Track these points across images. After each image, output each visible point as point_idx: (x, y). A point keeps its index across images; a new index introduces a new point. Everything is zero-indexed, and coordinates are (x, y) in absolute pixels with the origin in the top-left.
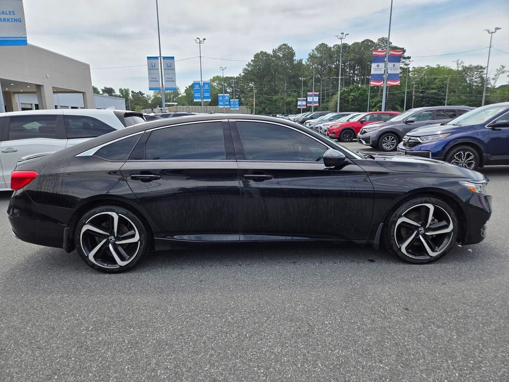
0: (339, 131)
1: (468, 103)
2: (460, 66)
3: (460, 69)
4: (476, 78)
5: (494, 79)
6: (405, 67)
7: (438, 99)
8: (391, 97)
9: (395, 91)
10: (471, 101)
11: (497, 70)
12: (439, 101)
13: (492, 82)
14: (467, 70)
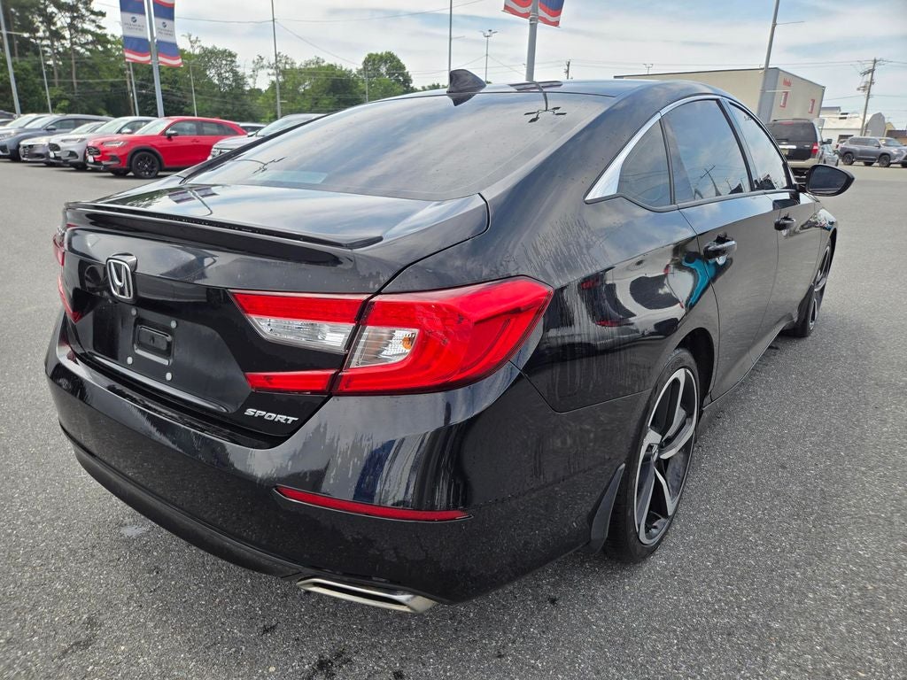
0: (126, 154)
1: (223, 114)
2: (196, 46)
3: (197, 52)
4: (225, 72)
5: (251, 76)
6: (99, 31)
7: (173, 102)
8: (83, 90)
9: (89, 78)
10: (227, 112)
11: (254, 62)
12: (175, 106)
13: (250, 81)
14: (211, 55)
